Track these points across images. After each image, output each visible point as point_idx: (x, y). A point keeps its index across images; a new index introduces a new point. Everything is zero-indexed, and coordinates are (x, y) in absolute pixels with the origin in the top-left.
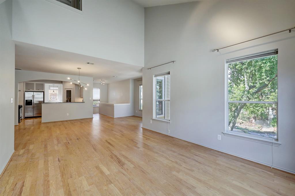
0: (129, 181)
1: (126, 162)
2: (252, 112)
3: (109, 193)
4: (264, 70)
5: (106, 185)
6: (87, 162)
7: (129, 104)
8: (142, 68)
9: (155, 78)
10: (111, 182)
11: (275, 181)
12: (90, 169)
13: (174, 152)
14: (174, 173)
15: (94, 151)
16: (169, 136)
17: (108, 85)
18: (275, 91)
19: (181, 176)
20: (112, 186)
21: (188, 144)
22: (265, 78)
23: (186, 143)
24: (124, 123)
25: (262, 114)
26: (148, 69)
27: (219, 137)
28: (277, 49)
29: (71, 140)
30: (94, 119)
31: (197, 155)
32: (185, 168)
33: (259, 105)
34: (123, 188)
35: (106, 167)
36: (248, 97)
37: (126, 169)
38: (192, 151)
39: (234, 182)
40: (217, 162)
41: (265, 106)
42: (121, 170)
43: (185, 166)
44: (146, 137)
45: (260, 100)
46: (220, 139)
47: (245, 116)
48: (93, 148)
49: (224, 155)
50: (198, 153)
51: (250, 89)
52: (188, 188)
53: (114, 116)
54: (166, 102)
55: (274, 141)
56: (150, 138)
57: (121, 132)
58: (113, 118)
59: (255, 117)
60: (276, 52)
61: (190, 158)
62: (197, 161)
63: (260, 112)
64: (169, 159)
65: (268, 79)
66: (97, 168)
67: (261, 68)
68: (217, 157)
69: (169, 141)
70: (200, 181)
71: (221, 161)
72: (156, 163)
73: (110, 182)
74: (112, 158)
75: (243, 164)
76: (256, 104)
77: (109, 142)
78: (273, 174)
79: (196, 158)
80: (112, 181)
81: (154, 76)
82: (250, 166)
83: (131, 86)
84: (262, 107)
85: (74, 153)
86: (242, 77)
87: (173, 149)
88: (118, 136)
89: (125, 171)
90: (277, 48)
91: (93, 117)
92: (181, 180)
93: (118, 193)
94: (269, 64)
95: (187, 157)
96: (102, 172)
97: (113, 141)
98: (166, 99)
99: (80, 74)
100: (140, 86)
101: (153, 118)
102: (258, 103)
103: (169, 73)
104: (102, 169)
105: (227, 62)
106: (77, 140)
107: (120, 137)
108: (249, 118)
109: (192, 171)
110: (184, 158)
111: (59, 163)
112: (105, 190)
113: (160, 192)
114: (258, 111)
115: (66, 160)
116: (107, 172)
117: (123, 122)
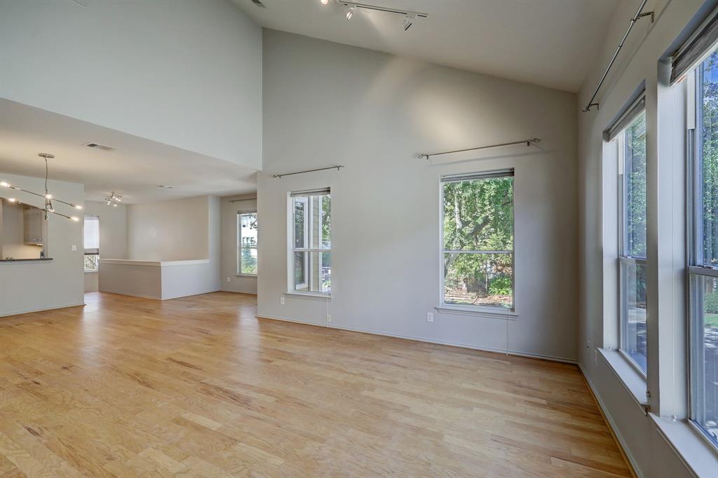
0: (277, 428)
1: (252, 395)
2: (462, 269)
3: (243, 461)
4: (487, 195)
5: (225, 449)
6: (137, 415)
7: (206, 261)
8: (256, 173)
9: (291, 198)
10: (236, 440)
11: (514, 372)
12: (160, 429)
13: (351, 356)
14: (365, 393)
15: (147, 389)
16: (328, 328)
17: (128, 207)
18: (496, 232)
19: (378, 395)
20: (241, 447)
21: (375, 339)
22: (489, 210)
23: (368, 338)
24: (198, 310)
25: (476, 272)
26: (275, 176)
27: (430, 316)
28: (513, 169)
29: (38, 373)
30: (86, 309)
31: (395, 354)
32: (381, 380)
33: (473, 257)
34: (271, 444)
35: (204, 416)
36: (461, 241)
37: (260, 409)
38: (384, 349)
39: (464, 385)
40: (432, 360)
41: (481, 258)
42: (249, 412)
43: (379, 378)
44: (276, 336)
45: (474, 246)
46: (432, 320)
47: (451, 278)
48: (137, 383)
49: (438, 347)
50: (396, 352)
51: (463, 227)
52: (398, 411)
53: (161, 297)
54: (312, 253)
55: (510, 313)
56: (286, 337)
57: (205, 335)
58: (159, 302)
59: (467, 279)
60: (512, 173)
61: (384, 363)
62: (398, 366)
63: (474, 269)
64: (345, 372)
65: (493, 211)
66: (178, 421)
67: (483, 191)
68: (429, 352)
69: (333, 337)
70: (413, 395)
71: (437, 357)
72: (322, 384)
73: (234, 441)
74: (210, 393)
75: (469, 357)
76: (469, 254)
77: (180, 360)
78: (510, 363)
79: (395, 360)
80: (237, 438)
81: (289, 194)
82: (479, 358)
83: (212, 213)
84: (477, 260)
85: (78, 405)
86: (449, 204)
87: (347, 352)
88: (198, 342)
89: (259, 411)
90: (512, 167)
91: (86, 302)
92: (382, 401)
93: (263, 455)
94: (494, 186)
95: (378, 362)
96: (199, 428)
97: (190, 356)
98: (312, 247)
99: (47, 174)
100: (238, 215)
101: (288, 293)
102: (471, 252)
103: (328, 191)
104: (197, 422)
105: (443, 180)
106: (65, 372)
107: (207, 345)
108: (457, 282)
109: (396, 383)
110: (373, 364)
111: (38, 437)
112: (228, 458)
113: (351, 430)
114: (471, 267)
115: (62, 426)
116: (214, 425)
117: (194, 309)
